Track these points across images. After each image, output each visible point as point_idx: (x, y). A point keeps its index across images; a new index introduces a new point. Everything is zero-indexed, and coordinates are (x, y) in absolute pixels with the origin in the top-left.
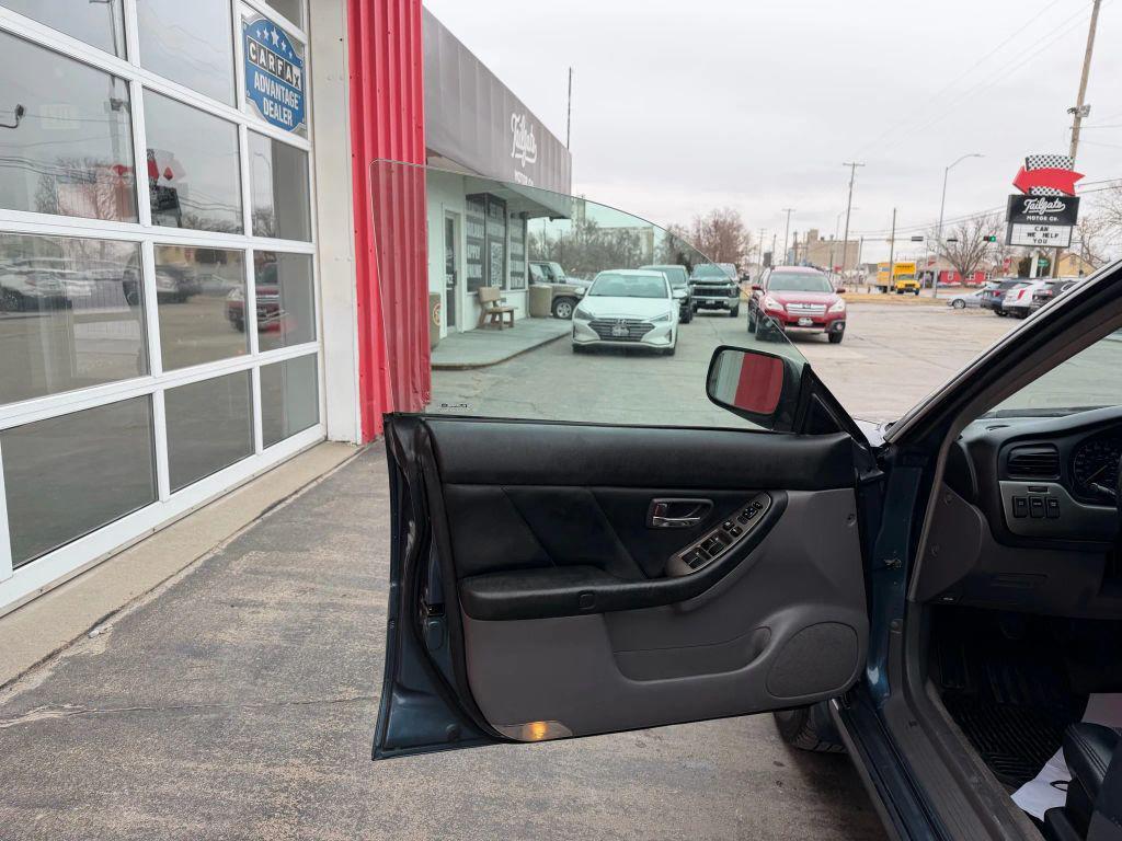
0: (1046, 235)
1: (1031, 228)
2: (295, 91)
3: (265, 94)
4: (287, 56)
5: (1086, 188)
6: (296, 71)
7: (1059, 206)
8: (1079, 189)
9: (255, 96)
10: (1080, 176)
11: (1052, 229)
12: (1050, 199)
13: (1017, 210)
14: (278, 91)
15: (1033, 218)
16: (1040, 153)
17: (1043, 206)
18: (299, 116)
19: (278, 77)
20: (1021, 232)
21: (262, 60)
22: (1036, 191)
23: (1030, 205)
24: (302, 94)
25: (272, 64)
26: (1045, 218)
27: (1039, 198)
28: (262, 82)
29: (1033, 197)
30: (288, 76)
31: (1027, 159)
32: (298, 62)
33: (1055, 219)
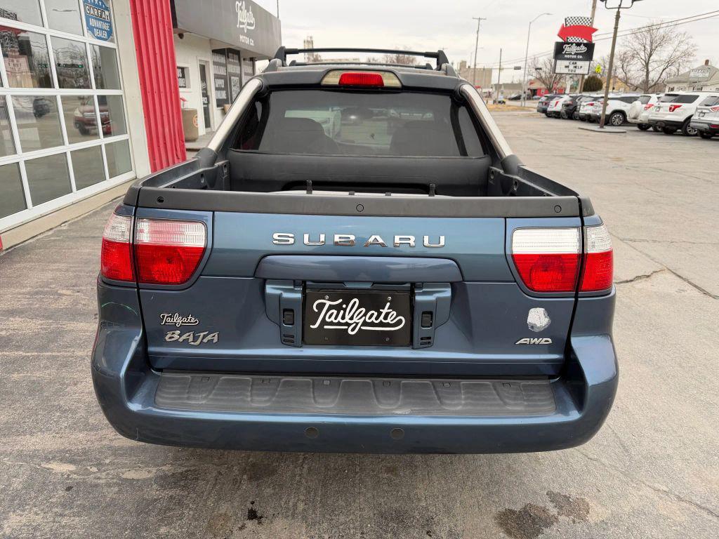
0: (575, 67)
1: (567, 63)
2: (107, 22)
3: (94, 27)
4: (102, 7)
5: (598, 38)
6: (107, 13)
7: (583, 49)
8: (594, 39)
9: (91, 29)
10: (595, 30)
11: (579, 63)
12: (578, 45)
13: (559, 51)
14: (99, 24)
15: (568, 56)
16: (573, 15)
17: (574, 49)
18: (110, 33)
19: (99, 18)
20: (561, 66)
21: (92, 12)
22: (571, 39)
23: (567, 48)
24: (110, 23)
25: (96, 13)
26: (575, 56)
27: (572, 44)
28: (93, 22)
29: (568, 44)
30: (103, 16)
31: (566, 19)
32: (107, 9)
33: (581, 57)
